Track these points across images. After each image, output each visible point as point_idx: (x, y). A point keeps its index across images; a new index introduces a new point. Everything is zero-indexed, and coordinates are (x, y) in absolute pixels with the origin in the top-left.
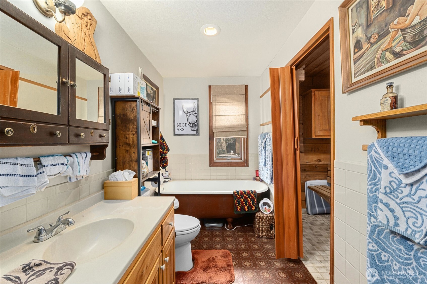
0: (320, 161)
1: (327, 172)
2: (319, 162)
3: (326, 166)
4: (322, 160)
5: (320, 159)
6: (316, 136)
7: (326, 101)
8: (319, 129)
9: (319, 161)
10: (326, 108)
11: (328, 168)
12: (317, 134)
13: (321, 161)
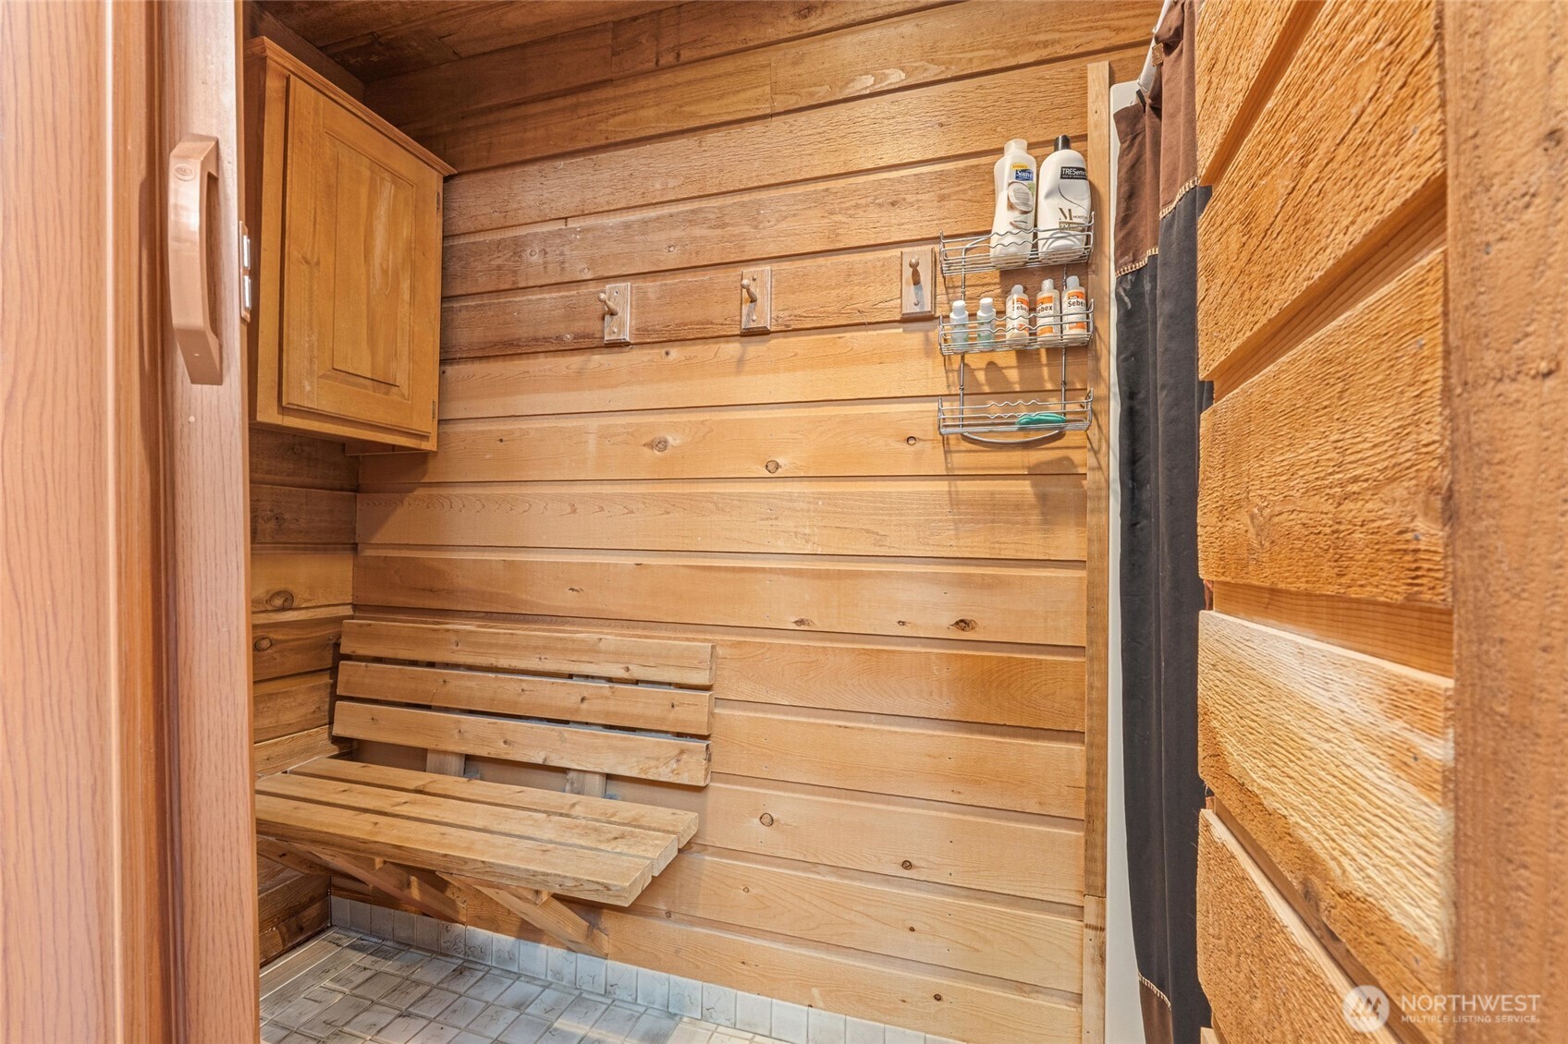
0: (288, 602)
1: (334, 671)
2: (283, 609)
3: (329, 631)
4: (301, 594)
5: (290, 587)
6: (283, 410)
7: (364, 191)
8: (311, 362)
9: (278, 602)
10: (362, 239)
11: (337, 645)
12: (292, 397)
13: (295, 604)
